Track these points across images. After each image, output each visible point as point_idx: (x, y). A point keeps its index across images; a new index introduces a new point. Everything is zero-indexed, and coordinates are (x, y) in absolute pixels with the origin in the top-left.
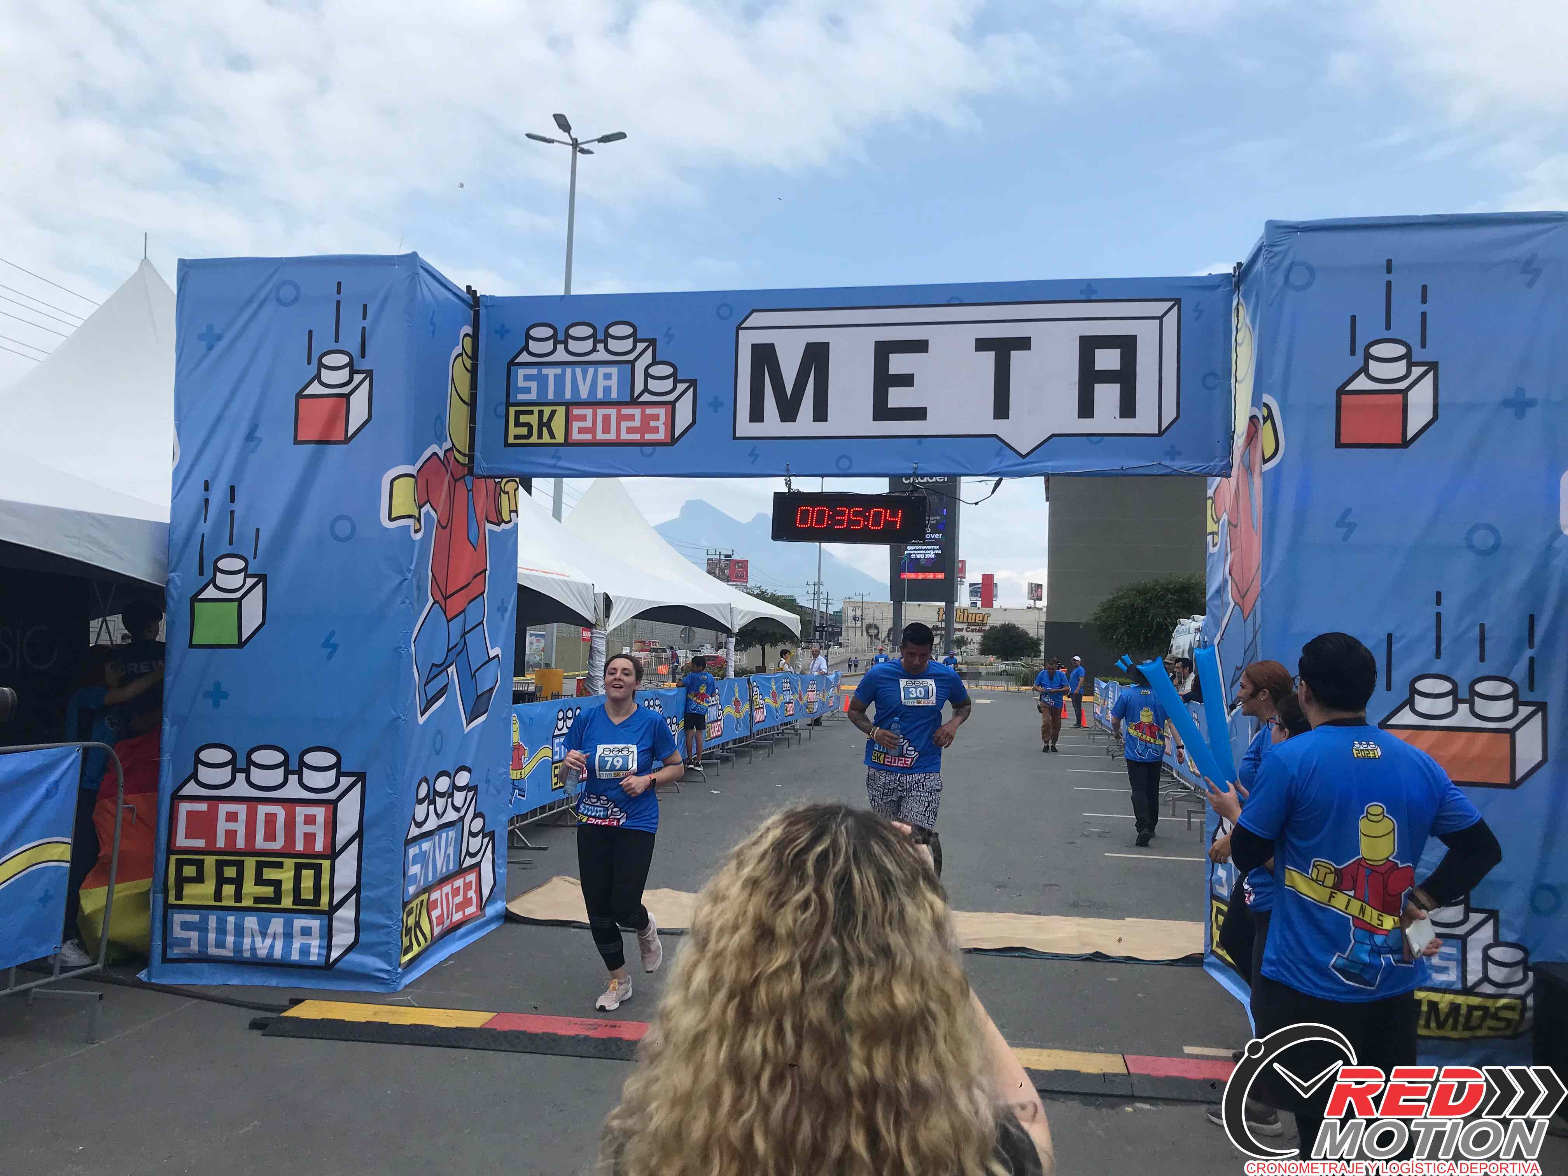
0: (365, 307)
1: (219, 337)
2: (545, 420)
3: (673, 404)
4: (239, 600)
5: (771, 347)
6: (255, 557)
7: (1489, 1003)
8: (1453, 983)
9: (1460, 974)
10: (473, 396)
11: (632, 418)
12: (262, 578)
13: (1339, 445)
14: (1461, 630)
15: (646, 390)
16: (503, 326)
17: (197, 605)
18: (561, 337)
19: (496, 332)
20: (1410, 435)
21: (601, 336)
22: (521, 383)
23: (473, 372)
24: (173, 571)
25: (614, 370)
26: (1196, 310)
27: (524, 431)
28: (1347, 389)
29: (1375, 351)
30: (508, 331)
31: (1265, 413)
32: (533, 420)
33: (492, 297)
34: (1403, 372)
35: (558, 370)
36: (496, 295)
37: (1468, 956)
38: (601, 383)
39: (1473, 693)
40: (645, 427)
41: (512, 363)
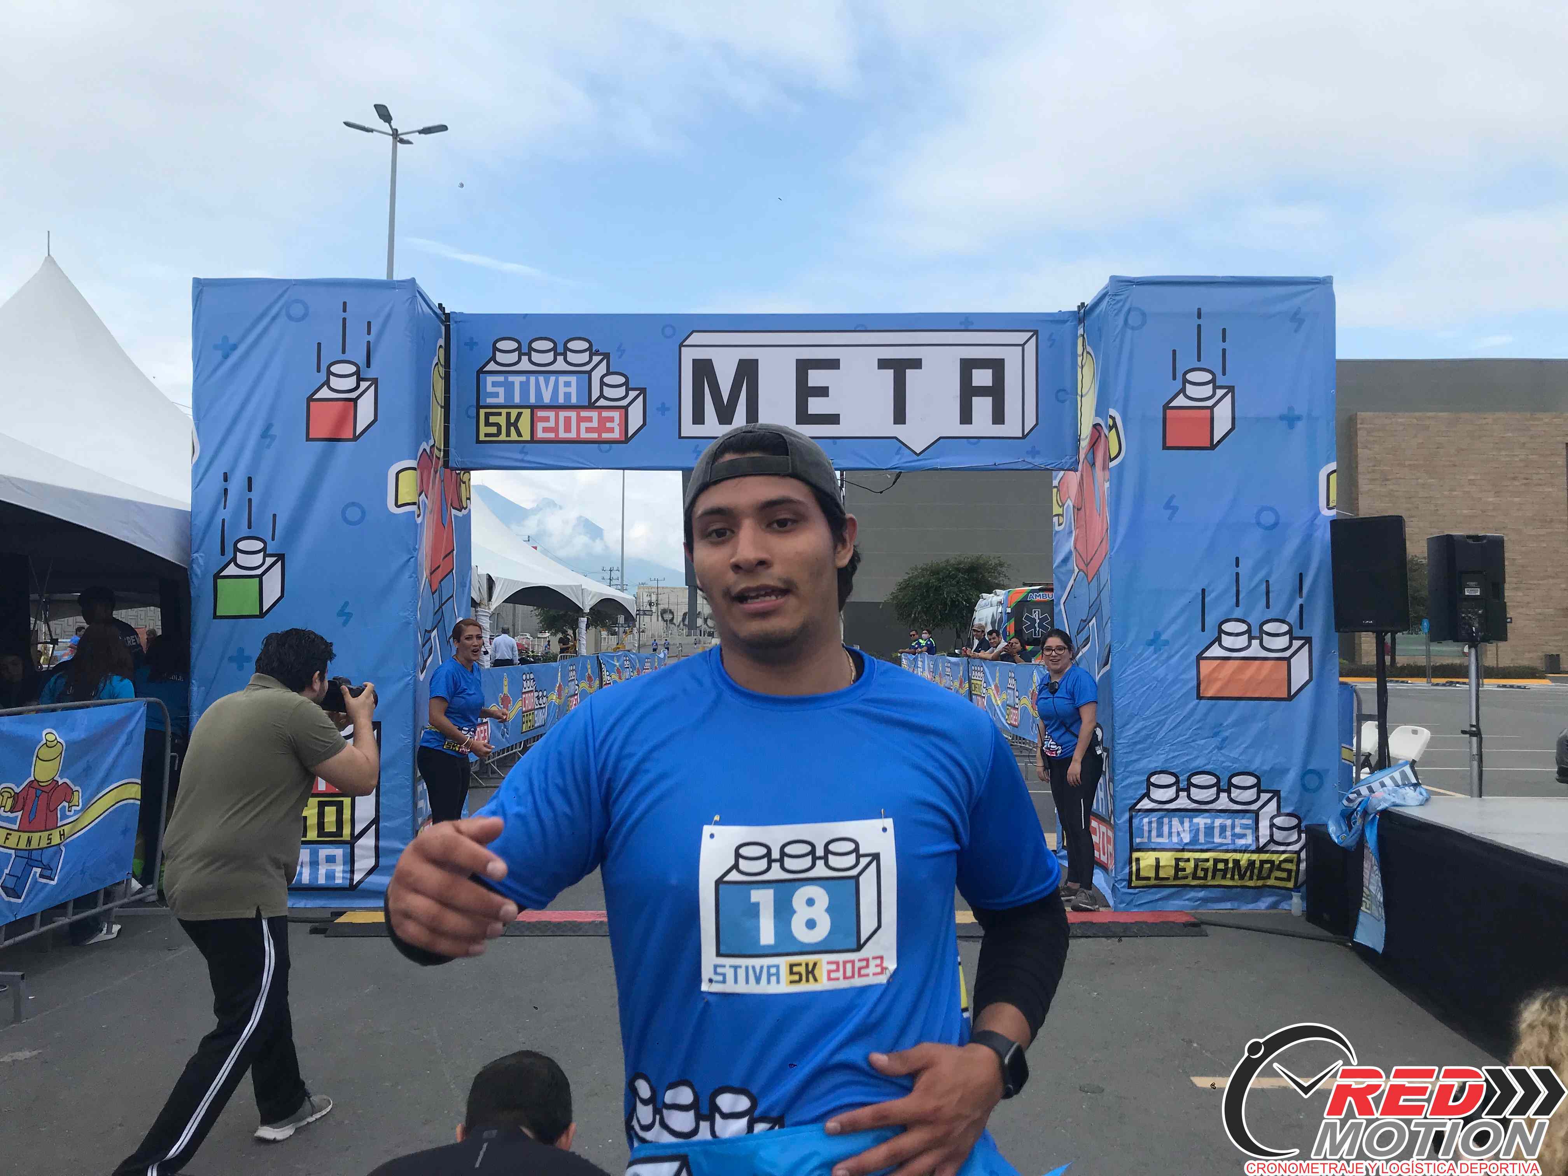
0: (369, 323)
1: (234, 347)
2: (512, 421)
3: (626, 408)
4: (260, 577)
5: (710, 361)
6: (273, 539)
7: (1274, 857)
8: (1250, 845)
9: (1254, 839)
10: (447, 399)
11: (590, 419)
12: (281, 557)
13: (1165, 447)
14: (1253, 584)
15: (602, 396)
16: (472, 339)
17: (219, 581)
18: (525, 349)
19: (466, 344)
20: (1216, 439)
21: (560, 349)
22: (490, 389)
23: (447, 378)
24: (197, 552)
25: (573, 379)
26: (1050, 338)
27: (494, 430)
28: (1171, 405)
29: (1190, 377)
30: (476, 343)
31: (1110, 422)
32: (502, 420)
33: (462, 314)
34: (1211, 393)
35: (523, 378)
36: (466, 311)
37: (1260, 825)
38: (562, 390)
39: (1262, 631)
40: (602, 427)
41: (481, 371)
